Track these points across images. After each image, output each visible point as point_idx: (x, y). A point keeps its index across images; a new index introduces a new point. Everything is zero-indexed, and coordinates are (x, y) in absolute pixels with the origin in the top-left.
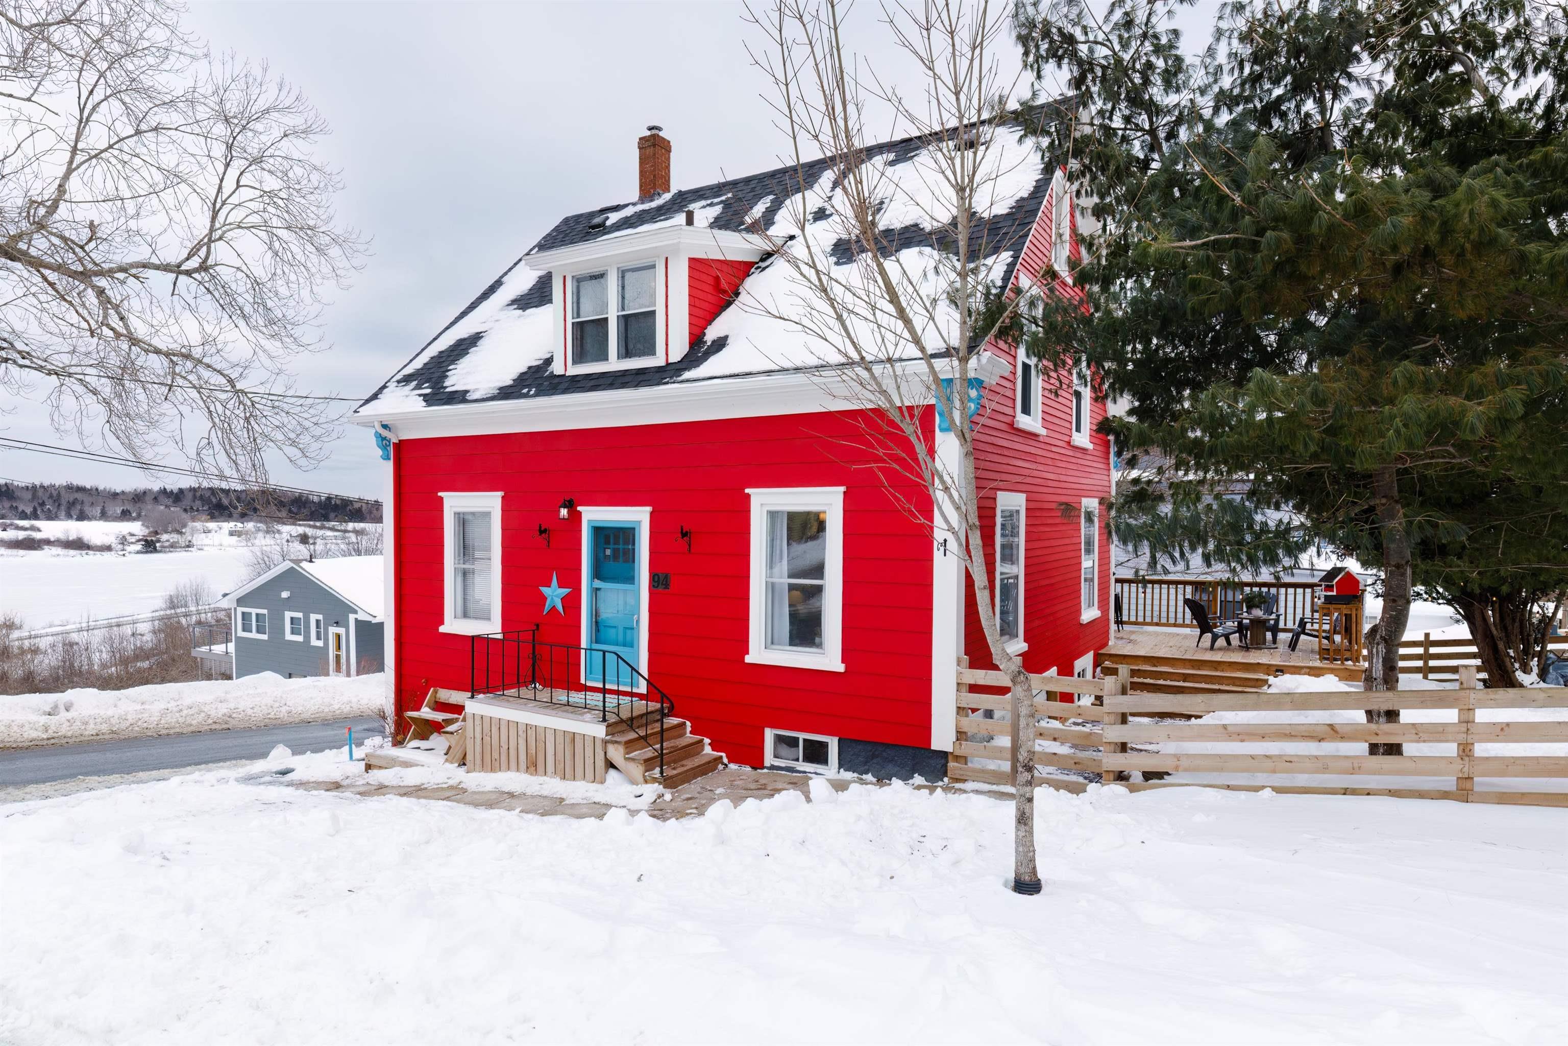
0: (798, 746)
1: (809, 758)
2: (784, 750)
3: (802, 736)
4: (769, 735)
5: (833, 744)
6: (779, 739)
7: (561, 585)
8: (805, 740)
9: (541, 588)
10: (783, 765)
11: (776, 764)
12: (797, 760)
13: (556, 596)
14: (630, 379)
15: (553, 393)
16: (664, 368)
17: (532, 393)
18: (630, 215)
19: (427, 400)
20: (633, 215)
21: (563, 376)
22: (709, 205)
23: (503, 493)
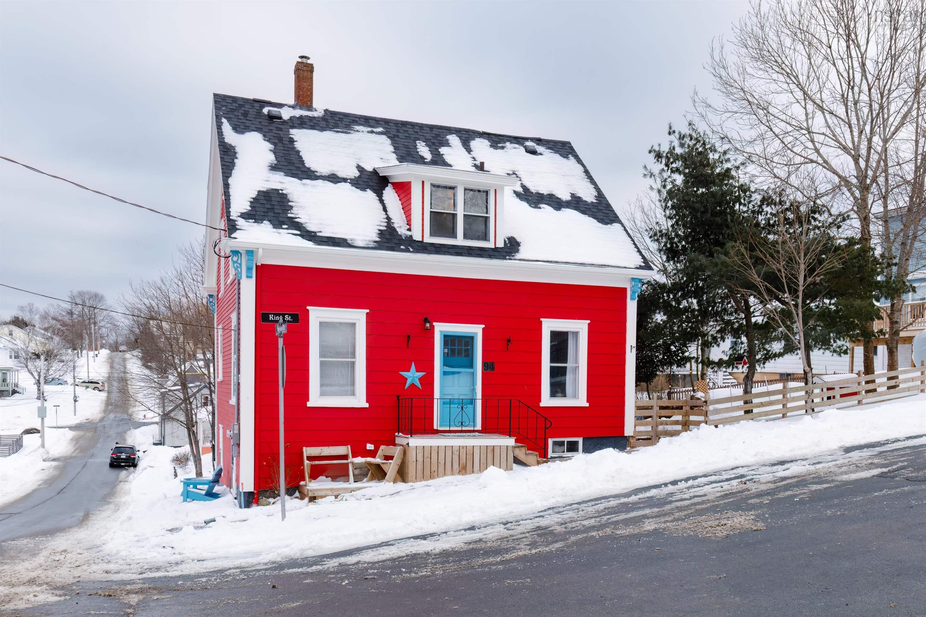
0: (564, 445)
1: (569, 450)
2: (557, 448)
3: (566, 440)
4: (550, 441)
5: (580, 440)
6: (555, 443)
7: (417, 371)
8: (568, 442)
9: (400, 373)
10: (557, 456)
11: (553, 456)
12: (564, 452)
13: (416, 377)
14: (479, 252)
15: (430, 252)
16: (496, 249)
17: (411, 250)
18: (298, 116)
19: (308, 240)
20: (301, 117)
21: (422, 242)
22: (372, 132)
23: (368, 311)
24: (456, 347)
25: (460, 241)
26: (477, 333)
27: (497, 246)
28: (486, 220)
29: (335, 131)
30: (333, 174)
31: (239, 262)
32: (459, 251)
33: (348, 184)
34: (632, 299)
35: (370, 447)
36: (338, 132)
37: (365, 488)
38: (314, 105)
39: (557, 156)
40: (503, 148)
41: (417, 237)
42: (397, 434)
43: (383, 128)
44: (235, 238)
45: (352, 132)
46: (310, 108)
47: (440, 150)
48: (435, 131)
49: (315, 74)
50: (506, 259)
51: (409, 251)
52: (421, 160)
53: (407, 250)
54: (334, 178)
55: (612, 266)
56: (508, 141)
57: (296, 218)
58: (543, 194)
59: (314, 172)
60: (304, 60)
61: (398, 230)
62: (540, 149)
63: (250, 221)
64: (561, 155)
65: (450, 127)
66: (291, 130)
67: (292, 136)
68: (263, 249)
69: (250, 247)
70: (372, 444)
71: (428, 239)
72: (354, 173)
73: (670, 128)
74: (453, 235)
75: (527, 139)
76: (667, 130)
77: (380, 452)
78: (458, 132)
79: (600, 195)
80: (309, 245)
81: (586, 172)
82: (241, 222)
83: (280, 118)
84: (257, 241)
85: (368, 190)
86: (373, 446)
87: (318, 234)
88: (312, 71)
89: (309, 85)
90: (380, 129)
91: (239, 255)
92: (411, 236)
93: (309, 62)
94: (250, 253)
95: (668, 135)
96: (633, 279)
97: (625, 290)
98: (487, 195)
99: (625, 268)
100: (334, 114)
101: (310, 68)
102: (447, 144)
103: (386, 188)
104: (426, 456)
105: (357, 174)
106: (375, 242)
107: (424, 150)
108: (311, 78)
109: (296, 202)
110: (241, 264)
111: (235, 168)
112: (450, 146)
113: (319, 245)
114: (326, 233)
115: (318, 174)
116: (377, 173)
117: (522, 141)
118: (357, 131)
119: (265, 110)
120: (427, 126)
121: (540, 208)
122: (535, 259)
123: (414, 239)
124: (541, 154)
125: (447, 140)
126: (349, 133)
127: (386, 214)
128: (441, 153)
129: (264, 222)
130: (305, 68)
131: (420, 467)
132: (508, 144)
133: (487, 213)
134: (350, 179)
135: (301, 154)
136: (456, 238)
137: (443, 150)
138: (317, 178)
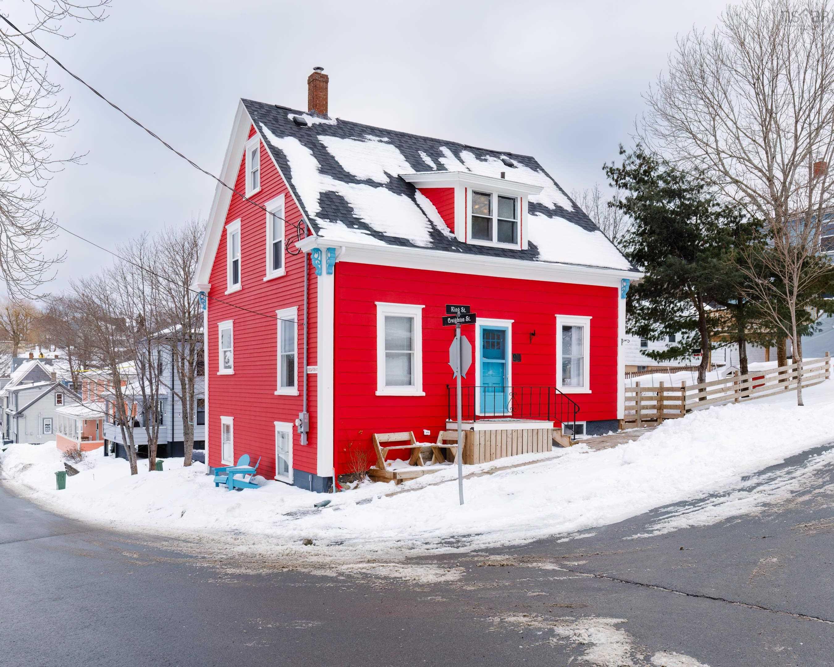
2: (568, 431)
3: (573, 423)
4: (563, 425)
5: (584, 423)
6: (566, 427)
14: (511, 254)
15: (476, 253)
16: (522, 251)
17: (461, 251)
18: (318, 123)
19: (380, 240)
20: (320, 125)
21: (465, 243)
22: (381, 141)
23: (424, 306)
24: (491, 340)
25: (495, 243)
26: (508, 328)
27: (523, 249)
28: (513, 224)
29: (352, 139)
30: (369, 179)
31: (319, 259)
32: (497, 252)
33: (385, 188)
34: (622, 297)
35: (427, 432)
36: (355, 140)
37: (441, 470)
38: (330, 114)
39: (528, 169)
40: (486, 160)
41: (461, 239)
42: (447, 420)
43: (388, 138)
44: (322, 236)
45: (366, 140)
46: (325, 117)
47: (439, 160)
48: (430, 143)
49: (329, 84)
50: (533, 260)
51: (460, 252)
52: (430, 168)
53: (457, 251)
54: (370, 182)
55: (611, 268)
56: (488, 154)
57: (361, 219)
58: (533, 203)
59: (354, 176)
60: (319, 71)
61: (442, 231)
62: (515, 163)
63: (326, 220)
64: (531, 168)
65: (439, 140)
66: (318, 136)
67: (322, 142)
68: (346, 247)
69: (332, 245)
70: (428, 430)
71: (471, 241)
72: (386, 180)
73: (621, 148)
74: (489, 237)
75: (500, 153)
76: (619, 150)
77: (440, 438)
78: (448, 144)
79: (575, 206)
80: (382, 244)
81: (556, 184)
82: (319, 221)
83: (306, 124)
84: (341, 240)
85: (402, 194)
86: (429, 431)
87: (385, 234)
88: (327, 82)
89: (325, 95)
90: (386, 139)
91: (320, 252)
92: (455, 238)
93: (323, 72)
94: (331, 250)
95: (619, 154)
96: (624, 280)
97: (616, 289)
98: (514, 202)
99: (621, 270)
100: (345, 123)
101: (325, 79)
102: (442, 155)
103: (416, 193)
104: (486, 440)
105: (388, 180)
106: (431, 242)
107: (428, 160)
108: (327, 88)
109: (354, 204)
110: (321, 261)
111: (291, 170)
112: (446, 157)
113: (390, 244)
114: (390, 233)
115: (359, 179)
116: (403, 179)
117: (497, 155)
118: (370, 140)
119: (291, 116)
120: (421, 137)
121: (537, 215)
122: (555, 261)
123: (459, 240)
124: (516, 167)
125: (441, 152)
126: (364, 141)
127: (427, 217)
128: (442, 163)
129: (338, 221)
130: (321, 79)
131: (482, 450)
132: (488, 157)
133: (514, 218)
134: (385, 184)
135: (336, 159)
136: (492, 240)
137: (442, 160)
138: (359, 182)
